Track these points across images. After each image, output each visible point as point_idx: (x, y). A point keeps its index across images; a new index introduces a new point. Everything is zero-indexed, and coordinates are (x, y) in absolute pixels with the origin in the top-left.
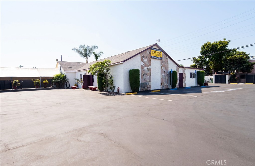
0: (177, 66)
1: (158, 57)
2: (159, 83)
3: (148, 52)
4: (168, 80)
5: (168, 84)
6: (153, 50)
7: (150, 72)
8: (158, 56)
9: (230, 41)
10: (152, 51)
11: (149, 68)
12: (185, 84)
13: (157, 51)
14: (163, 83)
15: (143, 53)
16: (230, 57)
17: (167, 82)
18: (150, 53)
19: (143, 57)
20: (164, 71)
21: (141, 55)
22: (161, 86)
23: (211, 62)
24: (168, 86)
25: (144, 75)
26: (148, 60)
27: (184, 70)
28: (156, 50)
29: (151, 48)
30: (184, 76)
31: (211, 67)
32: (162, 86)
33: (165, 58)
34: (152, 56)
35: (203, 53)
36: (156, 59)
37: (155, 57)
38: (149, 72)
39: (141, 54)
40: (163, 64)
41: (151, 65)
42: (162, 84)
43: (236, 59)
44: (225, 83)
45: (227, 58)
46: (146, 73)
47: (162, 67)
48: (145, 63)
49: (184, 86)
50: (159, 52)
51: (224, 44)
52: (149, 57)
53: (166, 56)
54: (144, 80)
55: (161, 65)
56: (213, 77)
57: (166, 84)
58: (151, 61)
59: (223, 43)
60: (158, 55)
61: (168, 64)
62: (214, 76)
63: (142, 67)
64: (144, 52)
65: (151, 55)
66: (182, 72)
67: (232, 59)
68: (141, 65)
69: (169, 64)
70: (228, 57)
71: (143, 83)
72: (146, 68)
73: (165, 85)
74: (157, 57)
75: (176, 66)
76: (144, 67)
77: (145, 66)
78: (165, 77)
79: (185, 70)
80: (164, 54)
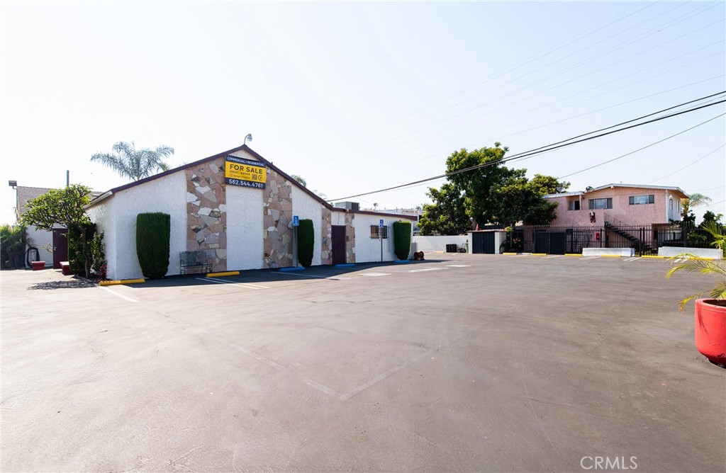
0: (324, 207)
1: (251, 183)
2: (260, 251)
3: (214, 167)
4: (291, 244)
5: (290, 256)
6: (232, 161)
7: (224, 223)
8: (251, 180)
9: (506, 149)
10: (228, 164)
11: (216, 210)
12: (354, 256)
13: (245, 166)
14: (272, 252)
15: (196, 169)
16: (505, 189)
17: (286, 249)
18: (222, 169)
19: (197, 180)
20: (277, 219)
21: (187, 175)
22: (265, 262)
23: (468, 200)
24: (291, 261)
25: (196, 230)
26: (213, 189)
27: (350, 218)
28: (243, 161)
29: (225, 156)
30: (348, 234)
31: (468, 212)
32: (267, 262)
33: (279, 186)
34: (228, 179)
35: (450, 176)
36: (244, 186)
37: (240, 180)
38: (217, 223)
39: (190, 171)
40: (270, 200)
41: (224, 203)
42: (266, 255)
43: (517, 195)
44: (493, 252)
45: (498, 190)
46: (206, 226)
47: (266, 209)
48: (200, 197)
49: (348, 260)
50: (254, 167)
51: (495, 156)
52: (220, 181)
53: (282, 179)
54: (200, 244)
55: (265, 204)
56: (469, 237)
57: (283, 254)
58: (224, 190)
59: (492, 153)
60: (251, 176)
61: (290, 201)
62: (471, 234)
63: (191, 208)
64: (199, 167)
65: (225, 175)
66: (342, 223)
67: (507, 193)
68: (188, 201)
69: (293, 201)
70: (499, 188)
71: (195, 253)
72: (205, 211)
73: (280, 257)
74: (247, 182)
75: (320, 207)
76: (199, 207)
77: (202, 205)
78: (281, 236)
79: (353, 217)
80: (276, 173)
